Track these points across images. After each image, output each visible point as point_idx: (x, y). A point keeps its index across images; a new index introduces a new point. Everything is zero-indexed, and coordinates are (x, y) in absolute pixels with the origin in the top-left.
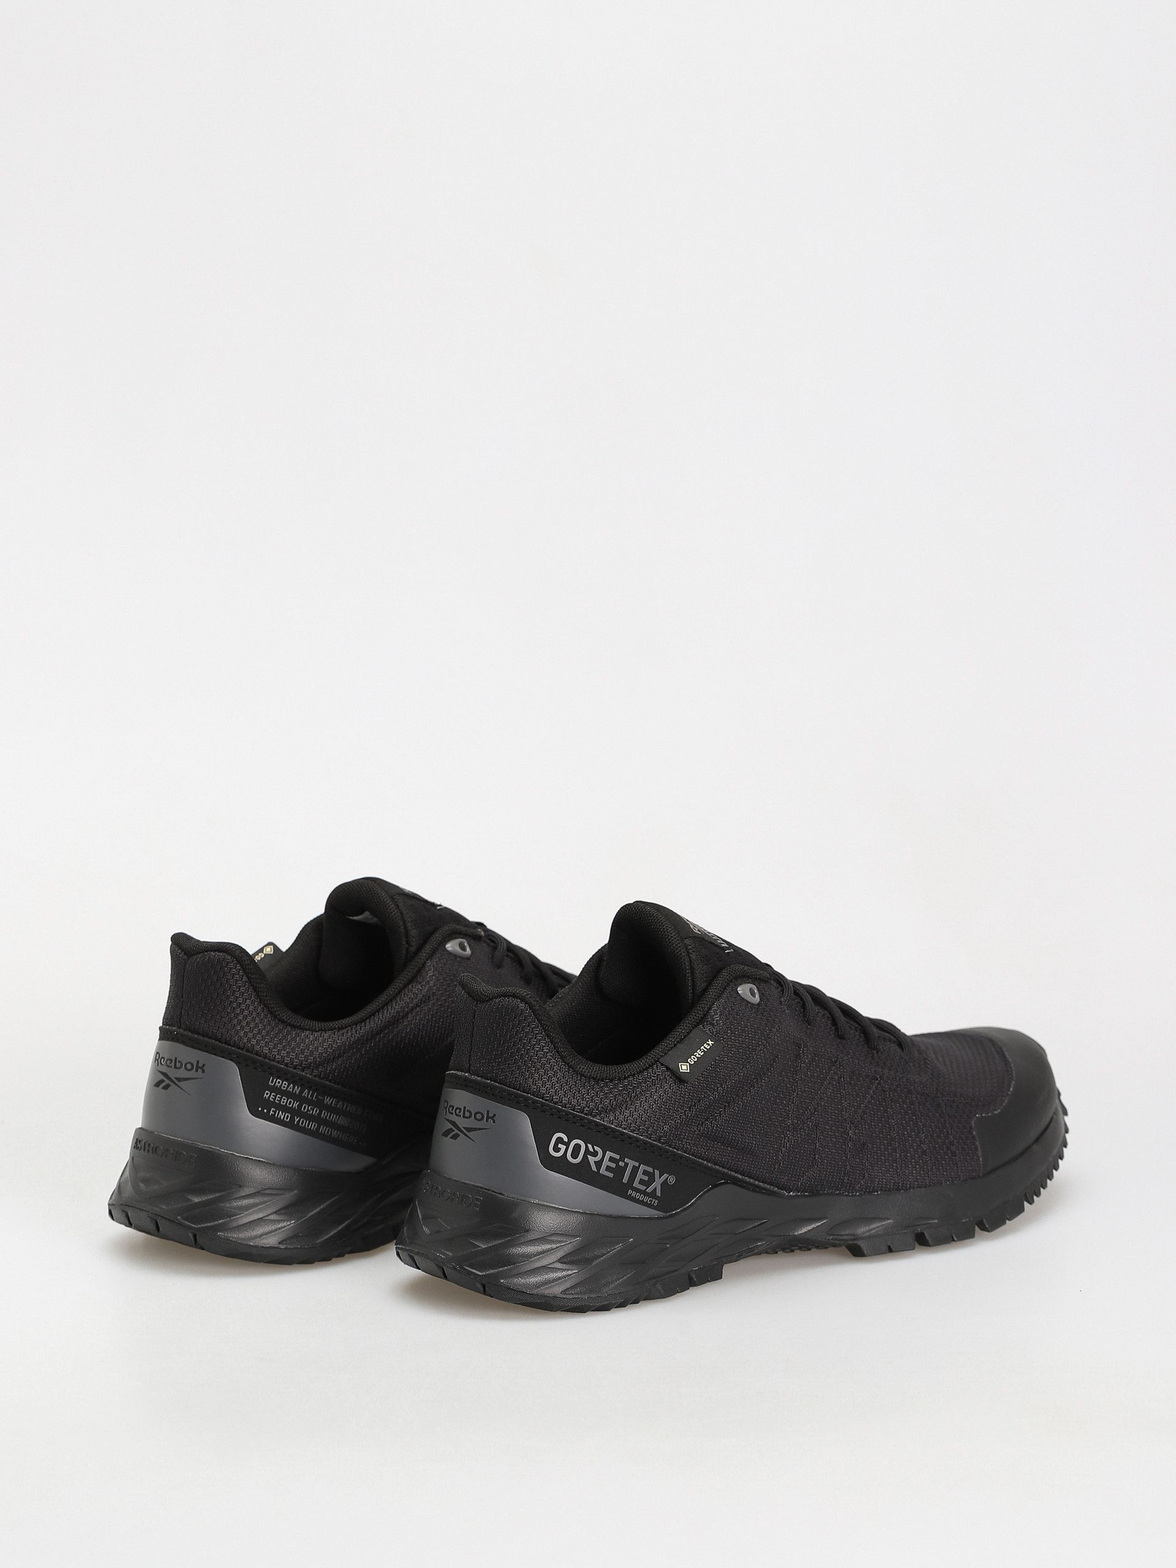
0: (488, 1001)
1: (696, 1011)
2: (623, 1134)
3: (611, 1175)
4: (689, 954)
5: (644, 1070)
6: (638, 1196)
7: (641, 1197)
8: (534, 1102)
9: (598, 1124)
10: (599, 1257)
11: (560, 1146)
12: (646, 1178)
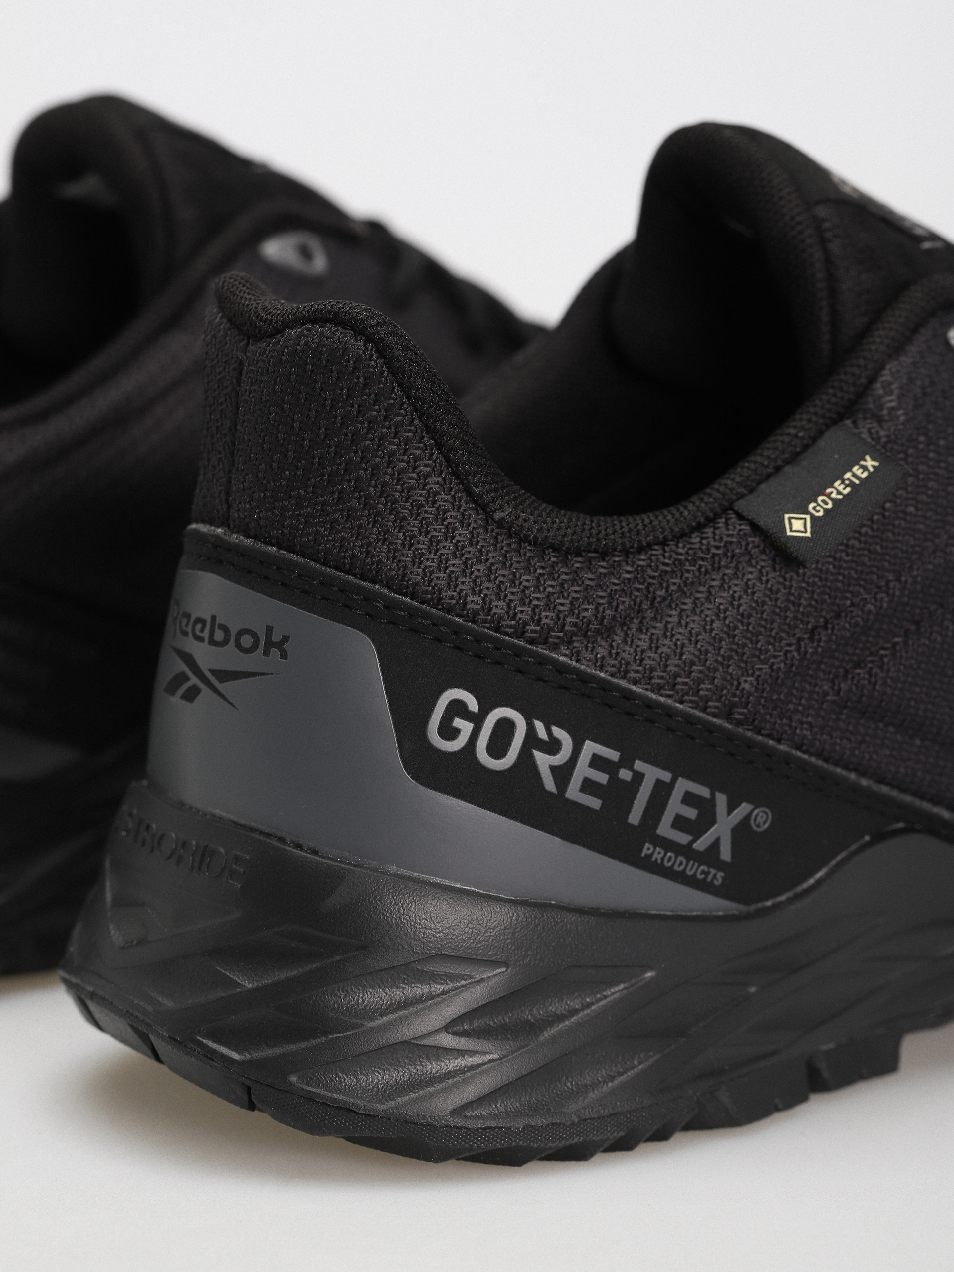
0: (272, 336)
1: (836, 384)
2: (628, 695)
3: (594, 803)
4: (823, 241)
5: (692, 530)
6: (671, 860)
7: (679, 863)
8: (390, 605)
9: (561, 669)
10: (560, 1018)
11: (458, 723)
12: (691, 813)
